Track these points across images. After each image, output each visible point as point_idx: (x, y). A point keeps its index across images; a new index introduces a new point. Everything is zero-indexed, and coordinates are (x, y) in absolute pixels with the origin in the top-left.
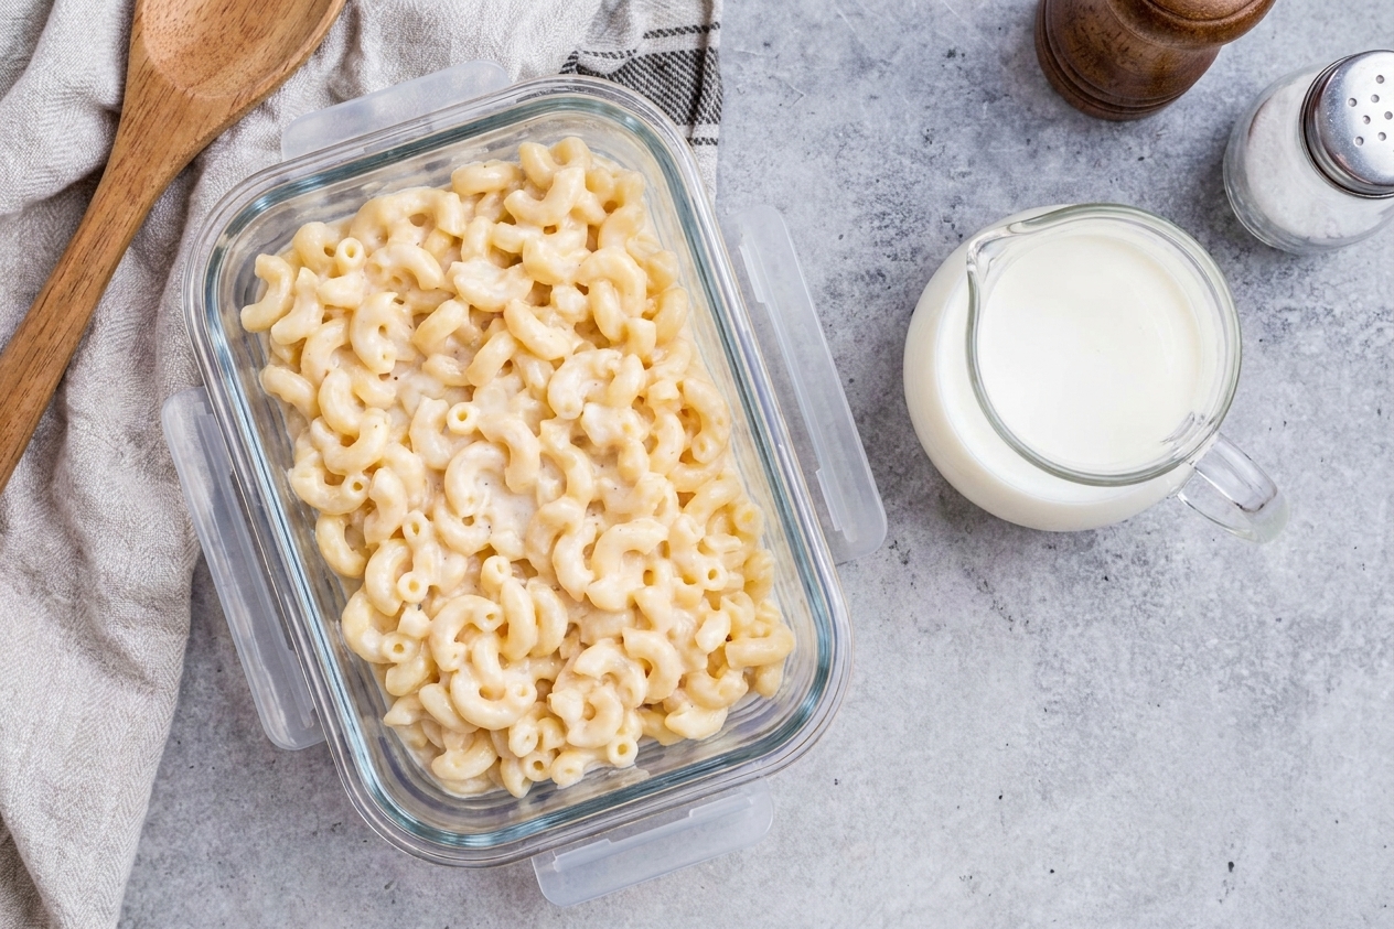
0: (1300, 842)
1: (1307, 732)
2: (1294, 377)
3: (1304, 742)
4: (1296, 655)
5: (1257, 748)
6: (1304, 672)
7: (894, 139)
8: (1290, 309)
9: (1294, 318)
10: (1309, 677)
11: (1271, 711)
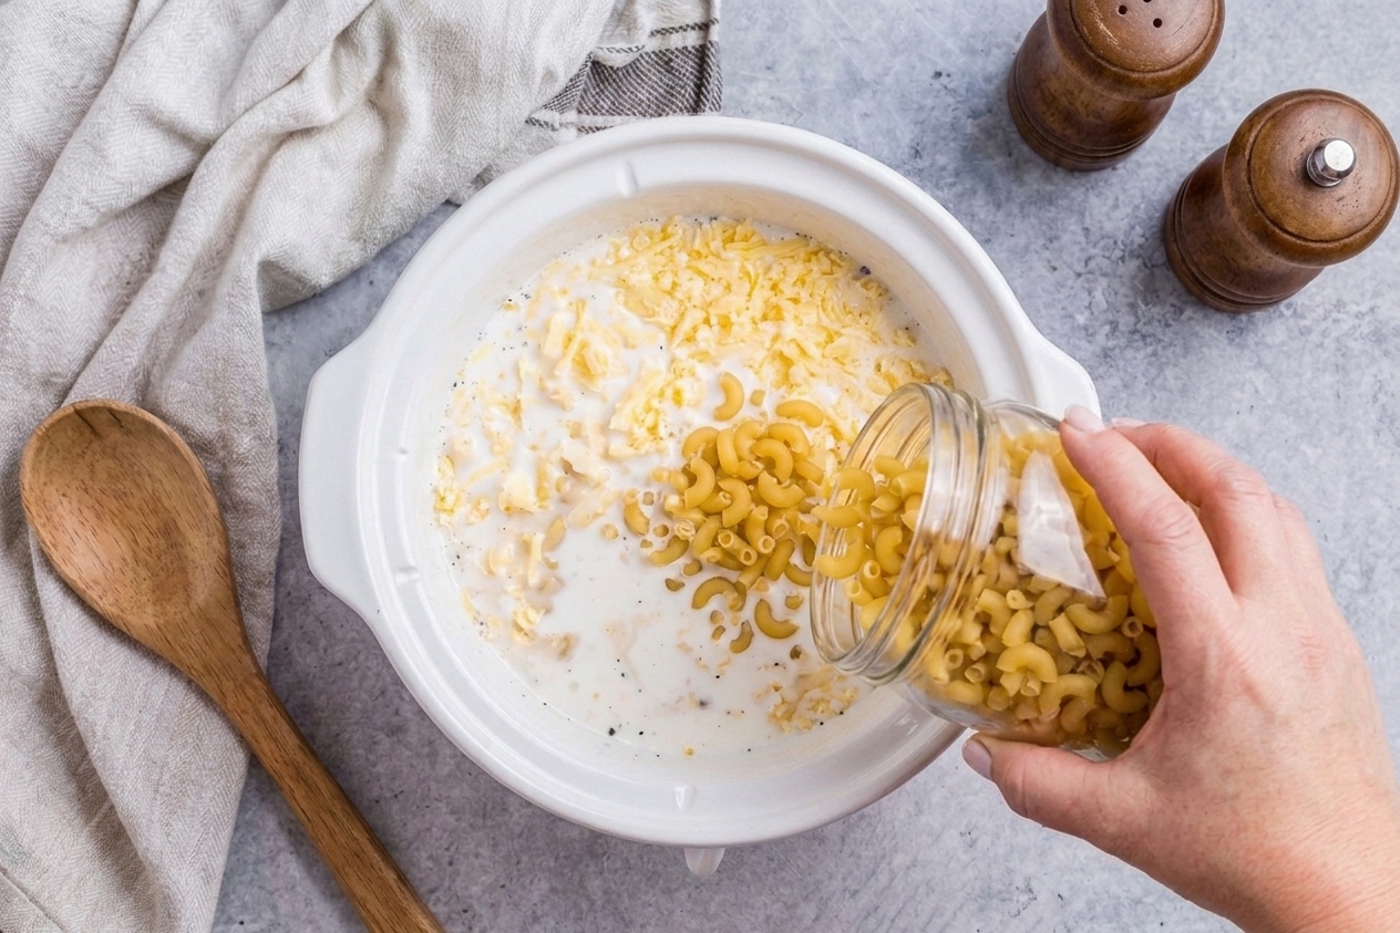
2: (1259, 365)
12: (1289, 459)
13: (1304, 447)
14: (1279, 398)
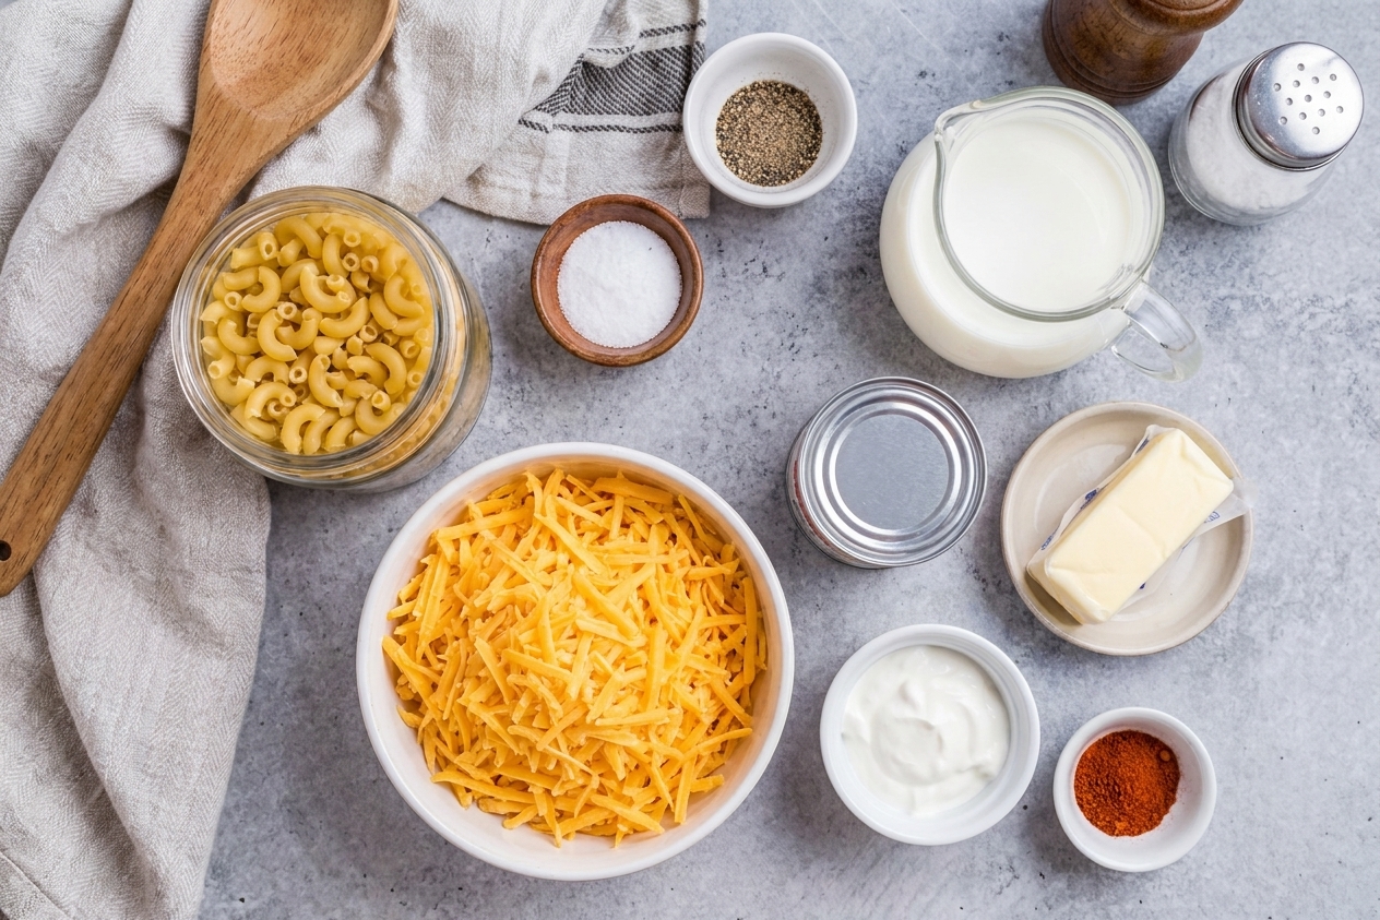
0: (1248, 777)
1: (1253, 679)
2: (1237, 358)
3: (1251, 686)
4: (1242, 608)
5: (1208, 692)
6: (1250, 624)
7: (872, 150)
8: (1232, 298)
9: (1236, 306)
10: (1254, 628)
11: (1220, 659)
12: (1266, 450)
13: (1281, 439)
14: (1256, 390)
